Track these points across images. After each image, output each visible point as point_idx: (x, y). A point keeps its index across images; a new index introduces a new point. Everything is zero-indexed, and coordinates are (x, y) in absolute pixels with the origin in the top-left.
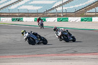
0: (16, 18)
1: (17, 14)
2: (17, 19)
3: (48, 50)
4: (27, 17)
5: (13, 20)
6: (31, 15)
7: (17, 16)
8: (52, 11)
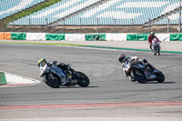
0: (93, 34)
1: (95, 28)
2: (94, 37)
3: (153, 94)
4: (113, 32)
5: (87, 38)
6: (120, 29)
7: (94, 31)
8: (161, 22)
